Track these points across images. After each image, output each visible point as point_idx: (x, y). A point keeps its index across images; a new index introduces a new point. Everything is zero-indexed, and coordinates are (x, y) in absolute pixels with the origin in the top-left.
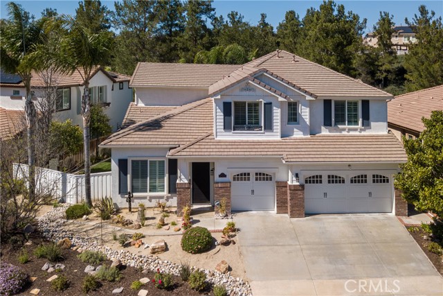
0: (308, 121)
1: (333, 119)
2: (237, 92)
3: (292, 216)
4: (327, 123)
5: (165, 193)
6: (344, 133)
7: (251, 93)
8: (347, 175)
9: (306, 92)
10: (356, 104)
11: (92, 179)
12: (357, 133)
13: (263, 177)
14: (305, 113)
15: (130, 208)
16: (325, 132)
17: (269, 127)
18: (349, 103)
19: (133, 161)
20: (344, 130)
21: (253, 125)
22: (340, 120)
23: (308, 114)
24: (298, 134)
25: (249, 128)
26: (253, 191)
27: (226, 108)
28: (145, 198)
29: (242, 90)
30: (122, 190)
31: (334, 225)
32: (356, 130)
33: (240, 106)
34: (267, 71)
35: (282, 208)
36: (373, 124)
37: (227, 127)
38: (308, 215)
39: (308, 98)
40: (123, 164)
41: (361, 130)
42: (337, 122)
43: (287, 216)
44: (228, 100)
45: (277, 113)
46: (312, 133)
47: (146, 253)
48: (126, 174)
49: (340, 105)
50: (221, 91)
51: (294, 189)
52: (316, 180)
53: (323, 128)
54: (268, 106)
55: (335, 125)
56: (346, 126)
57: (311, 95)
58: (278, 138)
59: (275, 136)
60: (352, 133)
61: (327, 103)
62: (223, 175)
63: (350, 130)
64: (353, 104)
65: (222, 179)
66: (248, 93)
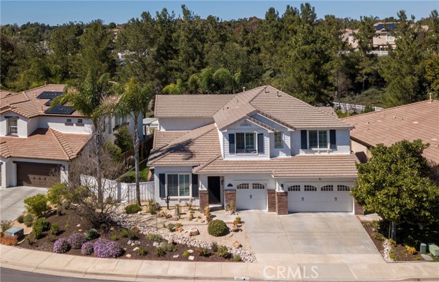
0: (289, 146)
1: (308, 144)
2: (238, 126)
3: (279, 213)
4: (304, 147)
5: (190, 197)
6: (317, 154)
7: (248, 127)
8: (319, 186)
9: (287, 126)
10: (325, 132)
12: (326, 154)
13: (258, 186)
14: (287, 140)
15: (168, 207)
16: (302, 153)
18: (320, 132)
19: (168, 175)
20: (316, 151)
21: (250, 150)
22: (313, 144)
23: (289, 140)
24: (282, 155)
25: (247, 152)
26: (251, 196)
27: (231, 138)
28: (177, 200)
29: (242, 125)
30: (162, 195)
31: (309, 220)
32: (325, 151)
33: (240, 135)
34: (259, 112)
35: (272, 207)
36: (338, 147)
37: (231, 151)
38: (290, 212)
39: (289, 130)
40: (162, 177)
41: (330, 152)
42: (311, 146)
43: (276, 213)
44: (232, 132)
45: (267, 141)
46: (293, 154)
47: (187, 235)
48: (164, 184)
49: (313, 134)
50: (228, 126)
51: (280, 195)
52: (296, 188)
53: (301, 150)
54: (261, 136)
55: (310, 148)
56: (318, 149)
57: (291, 128)
58: (268, 158)
59: (266, 157)
60: (323, 154)
61: (303, 132)
62: (230, 185)
63: (321, 152)
64: (323, 133)
65: (230, 188)
66: (246, 127)
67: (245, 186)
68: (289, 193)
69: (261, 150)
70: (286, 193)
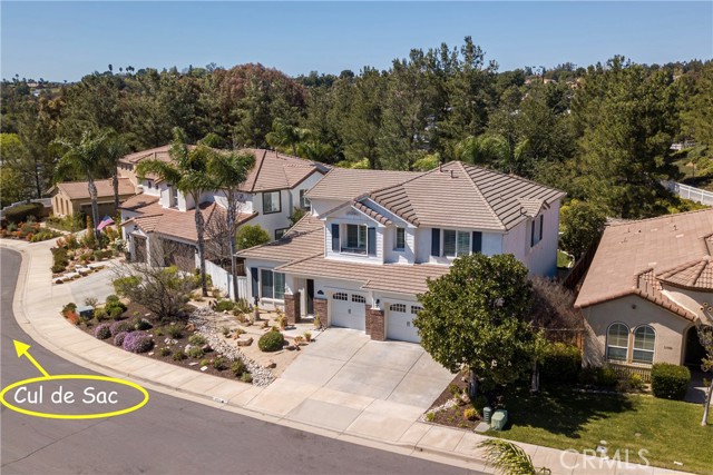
0: (412, 248)
1: (441, 250)
3: (373, 338)
4: (435, 252)
7: (356, 217)
10: (468, 234)
11: (239, 282)
13: (358, 299)
14: (410, 240)
16: (433, 261)
17: (372, 251)
18: (461, 234)
19: (263, 271)
22: (449, 250)
23: (413, 241)
24: (403, 262)
26: (350, 311)
27: (334, 229)
28: (271, 303)
29: (348, 213)
30: (255, 294)
33: (352, 228)
34: (370, 197)
37: (335, 247)
39: (410, 225)
40: (254, 271)
42: (447, 252)
43: (368, 337)
44: (336, 222)
45: (380, 239)
46: (418, 262)
48: (257, 281)
49: (449, 235)
50: (327, 214)
51: (376, 314)
53: (431, 257)
54: (373, 230)
55: (444, 255)
57: (412, 222)
58: (380, 263)
59: (377, 261)
61: (436, 232)
62: (320, 292)
64: (464, 235)
65: (320, 296)
67: (341, 297)
68: (387, 312)
70: (382, 312)
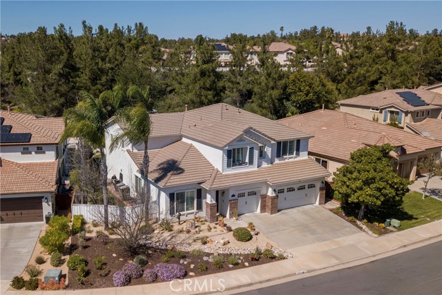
0: (270, 156)
1: (281, 153)
2: (235, 143)
3: (272, 213)
4: (278, 156)
5: (195, 210)
6: (286, 160)
7: (243, 143)
8: (296, 187)
9: (272, 139)
10: (293, 142)
12: (292, 160)
13: (253, 194)
14: (268, 151)
15: (179, 222)
16: (277, 161)
19: (177, 194)
20: (286, 158)
21: (242, 163)
22: (285, 153)
23: (270, 152)
24: (265, 165)
25: (240, 164)
26: (246, 202)
27: (229, 154)
29: (239, 141)
32: (292, 158)
34: (251, 128)
35: (263, 209)
36: (301, 153)
37: (229, 166)
38: (279, 211)
39: (273, 142)
41: (296, 157)
42: (283, 154)
44: (230, 148)
45: (256, 153)
46: (272, 163)
48: (174, 202)
49: (285, 143)
50: (229, 143)
51: (273, 199)
52: (281, 191)
53: (276, 159)
54: (252, 149)
55: (282, 156)
56: (288, 156)
57: (274, 140)
58: (256, 169)
59: (254, 168)
60: (290, 160)
61: (279, 143)
62: (233, 196)
63: (290, 158)
64: (291, 142)
65: (234, 198)
66: (241, 143)
67: (242, 195)
68: (279, 194)
69: (251, 162)
70: (277, 196)
